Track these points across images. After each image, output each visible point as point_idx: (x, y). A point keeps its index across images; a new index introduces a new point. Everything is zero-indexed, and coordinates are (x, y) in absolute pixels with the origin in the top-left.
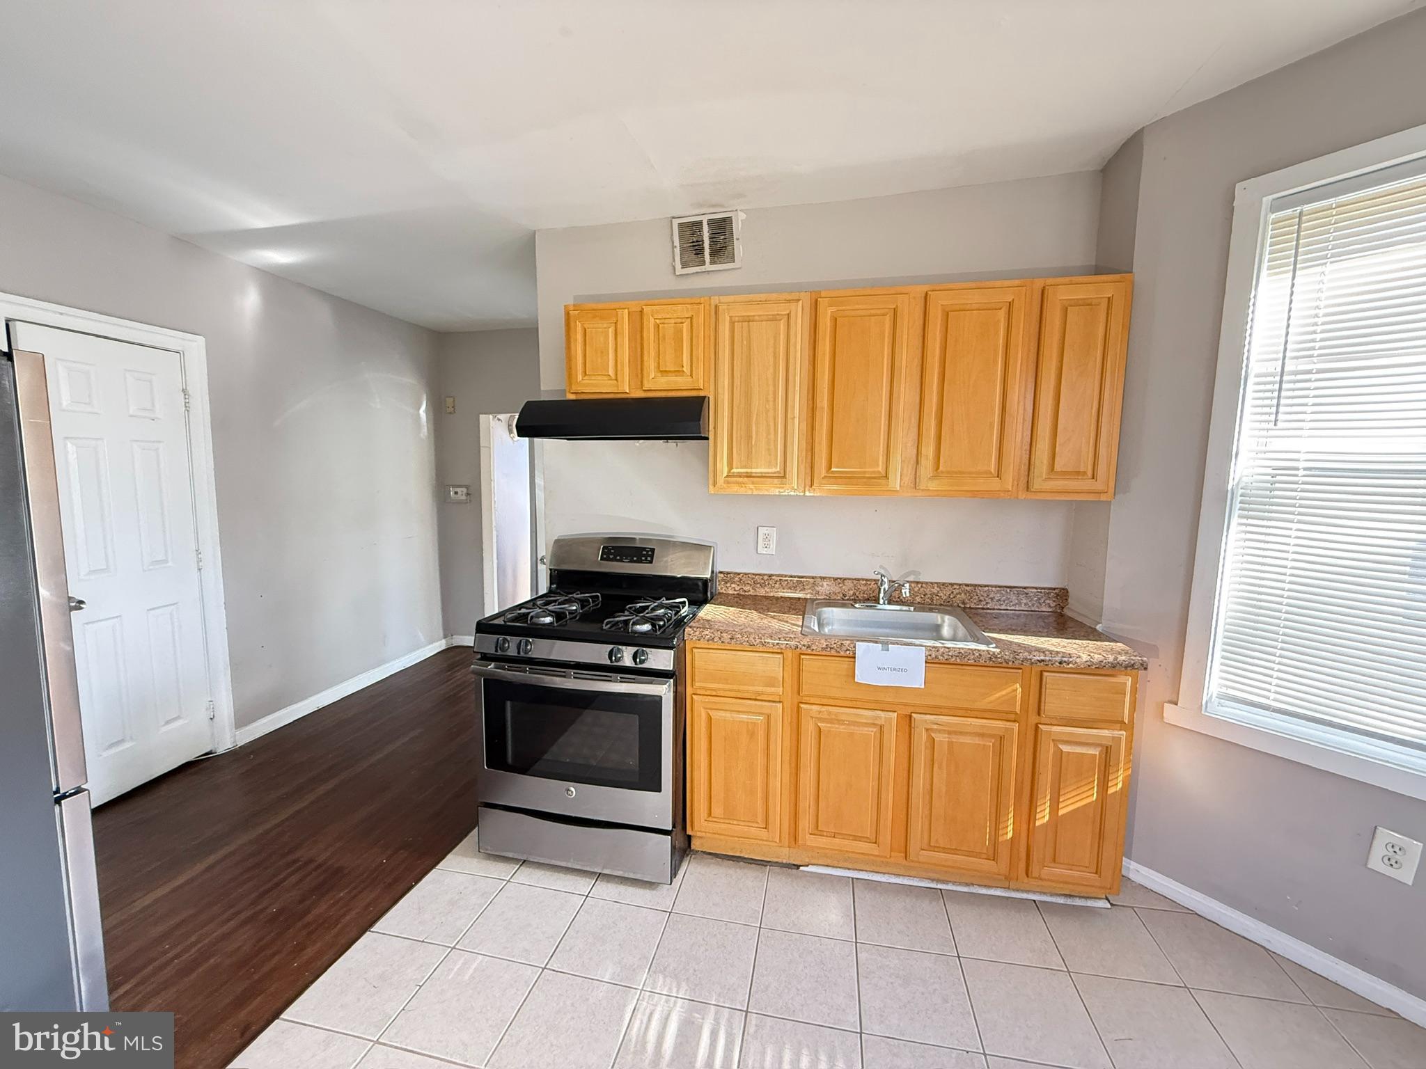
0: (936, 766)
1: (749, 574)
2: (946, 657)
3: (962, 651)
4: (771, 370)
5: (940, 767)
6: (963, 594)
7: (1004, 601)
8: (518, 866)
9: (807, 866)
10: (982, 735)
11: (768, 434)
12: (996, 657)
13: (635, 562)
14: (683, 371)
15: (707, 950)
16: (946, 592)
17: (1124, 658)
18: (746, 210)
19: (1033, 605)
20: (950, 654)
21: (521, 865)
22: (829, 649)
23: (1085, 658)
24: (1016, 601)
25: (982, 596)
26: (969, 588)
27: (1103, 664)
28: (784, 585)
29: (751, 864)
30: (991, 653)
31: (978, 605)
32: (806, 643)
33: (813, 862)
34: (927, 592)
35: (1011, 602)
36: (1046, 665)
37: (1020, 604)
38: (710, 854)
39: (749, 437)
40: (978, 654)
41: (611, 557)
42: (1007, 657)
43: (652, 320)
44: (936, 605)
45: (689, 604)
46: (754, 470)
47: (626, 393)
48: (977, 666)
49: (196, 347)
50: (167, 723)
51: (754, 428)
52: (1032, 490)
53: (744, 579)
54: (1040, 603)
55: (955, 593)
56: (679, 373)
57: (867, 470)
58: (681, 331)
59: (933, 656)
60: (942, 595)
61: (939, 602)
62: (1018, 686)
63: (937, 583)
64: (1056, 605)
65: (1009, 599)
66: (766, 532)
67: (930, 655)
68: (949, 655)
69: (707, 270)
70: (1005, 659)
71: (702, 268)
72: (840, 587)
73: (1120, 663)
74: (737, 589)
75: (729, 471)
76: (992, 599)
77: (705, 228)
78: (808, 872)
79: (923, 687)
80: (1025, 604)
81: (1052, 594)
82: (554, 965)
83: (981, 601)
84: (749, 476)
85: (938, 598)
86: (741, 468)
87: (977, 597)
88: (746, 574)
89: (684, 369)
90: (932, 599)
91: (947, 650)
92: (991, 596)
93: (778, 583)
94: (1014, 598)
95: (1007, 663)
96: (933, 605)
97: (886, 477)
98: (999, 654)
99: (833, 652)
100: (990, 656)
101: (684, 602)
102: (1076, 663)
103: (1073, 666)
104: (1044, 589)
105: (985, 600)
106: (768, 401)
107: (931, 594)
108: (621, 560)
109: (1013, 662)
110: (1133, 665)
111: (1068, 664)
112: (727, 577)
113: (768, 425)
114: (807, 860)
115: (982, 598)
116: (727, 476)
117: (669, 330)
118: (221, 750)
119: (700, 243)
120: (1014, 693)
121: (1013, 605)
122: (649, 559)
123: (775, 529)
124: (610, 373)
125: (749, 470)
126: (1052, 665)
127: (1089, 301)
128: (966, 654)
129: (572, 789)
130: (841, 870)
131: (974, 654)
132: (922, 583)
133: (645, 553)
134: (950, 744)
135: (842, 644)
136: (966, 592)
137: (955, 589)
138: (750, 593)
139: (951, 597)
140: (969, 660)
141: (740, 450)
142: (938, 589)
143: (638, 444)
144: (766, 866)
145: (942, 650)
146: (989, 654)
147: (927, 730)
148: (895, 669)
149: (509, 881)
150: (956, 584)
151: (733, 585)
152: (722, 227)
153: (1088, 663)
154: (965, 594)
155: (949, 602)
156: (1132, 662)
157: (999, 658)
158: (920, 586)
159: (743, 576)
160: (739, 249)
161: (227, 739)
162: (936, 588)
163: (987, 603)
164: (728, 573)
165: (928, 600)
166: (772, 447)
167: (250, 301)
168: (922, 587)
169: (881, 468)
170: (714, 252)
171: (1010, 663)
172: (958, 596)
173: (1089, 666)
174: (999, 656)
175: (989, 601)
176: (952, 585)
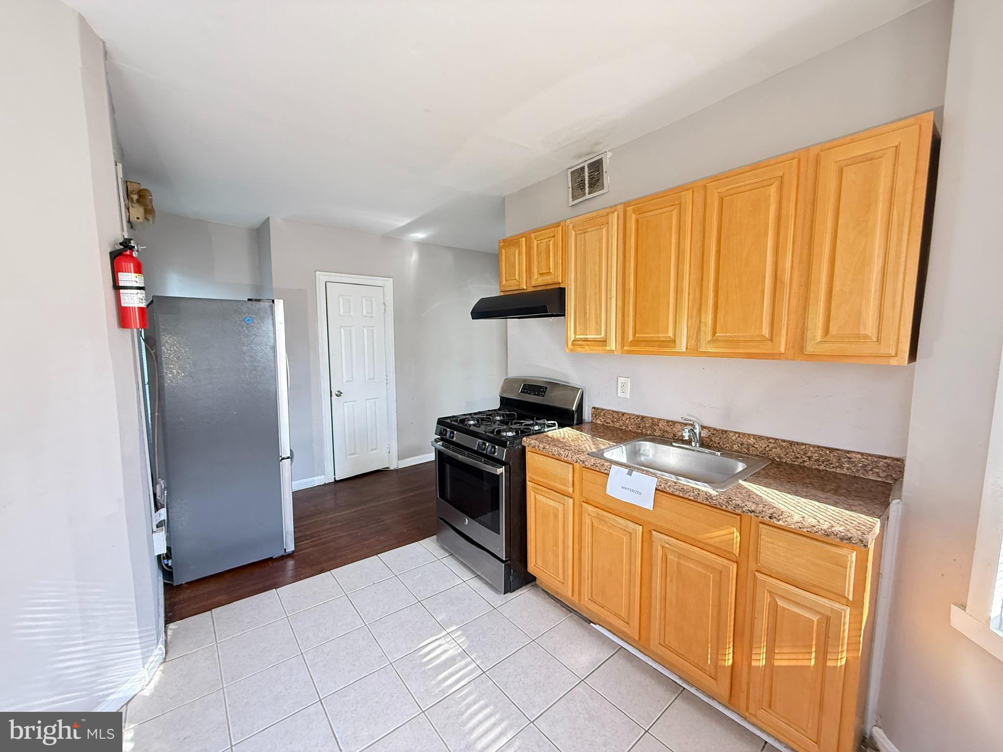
0: (668, 579)
1: (610, 410)
2: (672, 489)
3: (685, 488)
4: (597, 265)
5: (671, 581)
6: (778, 449)
7: (823, 463)
8: (448, 555)
9: (595, 624)
10: (705, 566)
11: (596, 310)
12: (712, 499)
13: (536, 395)
14: (551, 272)
15: (494, 634)
16: (761, 445)
17: (841, 529)
18: (611, 150)
19: (857, 471)
20: (675, 487)
21: (450, 555)
22: (595, 467)
23: (797, 518)
24: (837, 464)
25: (799, 453)
26: (785, 443)
27: (815, 529)
28: (632, 421)
29: (563, 607)
30: (708, 495)
31: (794, 461)
32: (582, 459)
33: (601, 624)
34: (744, 442)
35: (832, 464)
36: (757, 516)
37: (841, 467)
38: (545, 591)
39: (585, 313)
40: (697, 493)
41: (526, 391)
42: (721, 501)
43: (535, 242)
44: (752, 455)
45: (558, 426)
46: (588, 336)
47: (524, 289)
48: (695, 501)
49: (389, 283)
50: (372, 450)
51: (588, 307)
52: (805, 353)
53: (606, 414)
54: (865, 470)
55: (770, 446)
56: (549, 273)
57: (660, 335)
58: (549, 246)
59: (663, 486)
60: (758, 446)
61: (755, 453)
62: (735, 530)
63: (754, 435)
64: (887, 476)
65: (828, 461)
66: (623, 381)
67: (660, 486)
68: (674, 489)
69: (587, 198)
70: (719, 503)
71: (584, 198)
72: (672, 428)
73: (835, 532)
74: (602, 421)
75: (575, 337)
76: (810, 458)
77: (586, 170)
78: (595, 628)
79: (652, 509)
80: (848, 469)
81: (882, 463)
82: (424, 603)
83: (797, 458)
84: (586, 340)
85: (754, 448)
86: (581, 335)
87: (793, 454)
88: (608, 410)
89: (551, 271)
90: (748, 449)
91: (674, 484)
92: (809, 454)
93: (628, 420)
94: (835, 460)
95: (721, 506)
96: (749, 455)
97: (675, 341)
98: (714, 496)
99: (597, 469)
100: (706, 496)
101: (555, 424)
102: (786, 521)
103: (783, 524)
104: (872, 456)
105: (801, 457)
106: (596, 287)
107: (747, 445)
108: (529, 394)
109: (726, 506)
110: (850, 538)
111: (778, 521)
112: (596, 411)
113: (596, 305)
114: (597, 621)
115: (798, 455)
116: (573, 341)
117: (543, 245)
118: (392, 468)
119: (583, 181)
120: (731, 535)
121: (833, 467)
122: (543, 394)
123: (629, 379)
124: (517, 278)
125: (586, 337)
126: (762, 517)
127: (869, 156)
128: (688, 491)
129: (467, 520)
130: (617, 638)
131: (693, 492)
132: (739, 433)
133: (542, 390)
134: (679, 564)
135: (603, 464)
136: (782, 447)
137: (770, 443)
138: (610, 425)
139: (767, 449)
140: (689, 496)
141: (580, 322)
142: (754, 441)
143: (551, 320)
144: (571, 612)
145: (669, 484)
146: (706, 495)
147: (663, 547)
148: (633, 491)
149: (439, 560)
150: (772, 438)
151: (600, 418)
152: (597, 167)
153: (799, 525)
154: (781, 449)
155: (765, 454)
156: (850, 535)
157: (714, 500)
158: (737, 436)
159: (606, 412)
160: (607, 179)
161: (394, 464)
162: (752, 439)
163: (804, 461)
164: (598, 409)
165: (745, 450)
166: (599, 320)
167: (414, 257)
168: (739, 436)
169: (671, 334)
170: (591, 186)
171: (724, 507)
172: (774, 450)
173: (800, 528)
174: (714, 498)
175: (806, 459)
176: (768, 439)
